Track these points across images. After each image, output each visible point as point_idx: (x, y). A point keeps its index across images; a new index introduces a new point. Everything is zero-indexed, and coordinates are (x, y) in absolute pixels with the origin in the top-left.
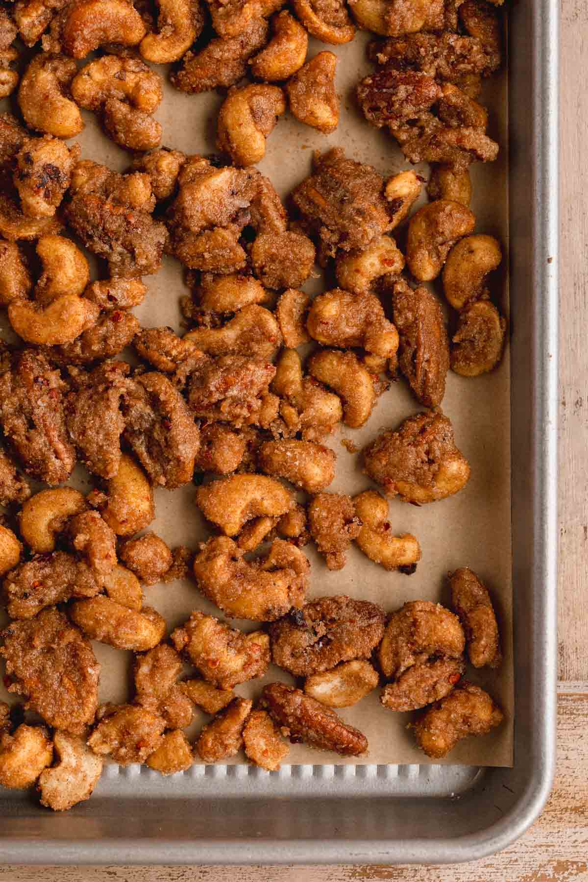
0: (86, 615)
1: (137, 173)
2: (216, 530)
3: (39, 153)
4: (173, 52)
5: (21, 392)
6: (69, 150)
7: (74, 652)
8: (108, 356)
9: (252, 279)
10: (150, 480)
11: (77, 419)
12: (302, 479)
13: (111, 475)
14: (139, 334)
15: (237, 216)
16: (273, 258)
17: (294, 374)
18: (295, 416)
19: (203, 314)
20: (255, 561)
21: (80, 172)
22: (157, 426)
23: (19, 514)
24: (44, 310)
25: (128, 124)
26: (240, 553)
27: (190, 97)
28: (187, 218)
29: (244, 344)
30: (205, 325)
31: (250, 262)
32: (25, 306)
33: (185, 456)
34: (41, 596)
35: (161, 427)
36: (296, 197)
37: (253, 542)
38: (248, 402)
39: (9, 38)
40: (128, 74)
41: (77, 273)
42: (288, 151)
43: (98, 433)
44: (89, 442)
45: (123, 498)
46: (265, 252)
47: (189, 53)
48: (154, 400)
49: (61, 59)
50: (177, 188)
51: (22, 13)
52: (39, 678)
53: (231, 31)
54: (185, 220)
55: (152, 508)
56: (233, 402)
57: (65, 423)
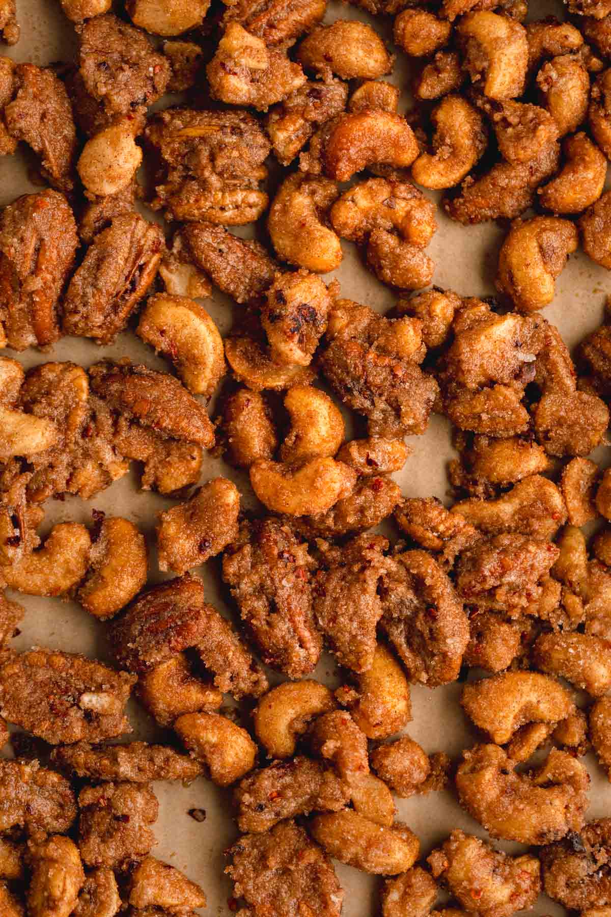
0: (330, 831)
1: (406, 318)
2: (483, 737)
3: (294, 291)
4: (450, 177)
5: (263, 569)
6: (327, 288)
7: (315, 875)
8: (364, 529)
9: (534, 444)
10: (408, 675)
11: (327, 603)
12: (586, 680)
13: (363, 670)
14: (402, 506)
15: (520, 371)
16: (560, 423)
17: (578, 557)
18: (579, 606)
19: (475, 483)
20: (527, 773)
21: (339, 313)
22: (421, 615)
23: (255, 710)
24: (293, 475)
25: (396, 259)
26: (511, 765)
27: (467, 228)
28: (463, 372)
29: (522, 520)
30: (477, 496)
31: (532, 425)
32: (271, 468)
33: (453, 651)
34: (278, 809)
35: (425, 616)
36: (588, 350)
37: (525, 752)
38: (527, 590)
39: (261, 155)
40: (398, 201)
41: (331, 432)
42: (577, 295)
43: (351, 620)
44: (341, 630)
45: (377, 697)
46: (552, 414)
47: (469, 178)
48: (418, 584)
49: (320, 181)
50: (452, 336)
51: (276, 126)
52: (272, 904)
53: (522, 157)
54: (460, 374)
55: (409, 707)
56: (510, 590)
57: (313, 607)
